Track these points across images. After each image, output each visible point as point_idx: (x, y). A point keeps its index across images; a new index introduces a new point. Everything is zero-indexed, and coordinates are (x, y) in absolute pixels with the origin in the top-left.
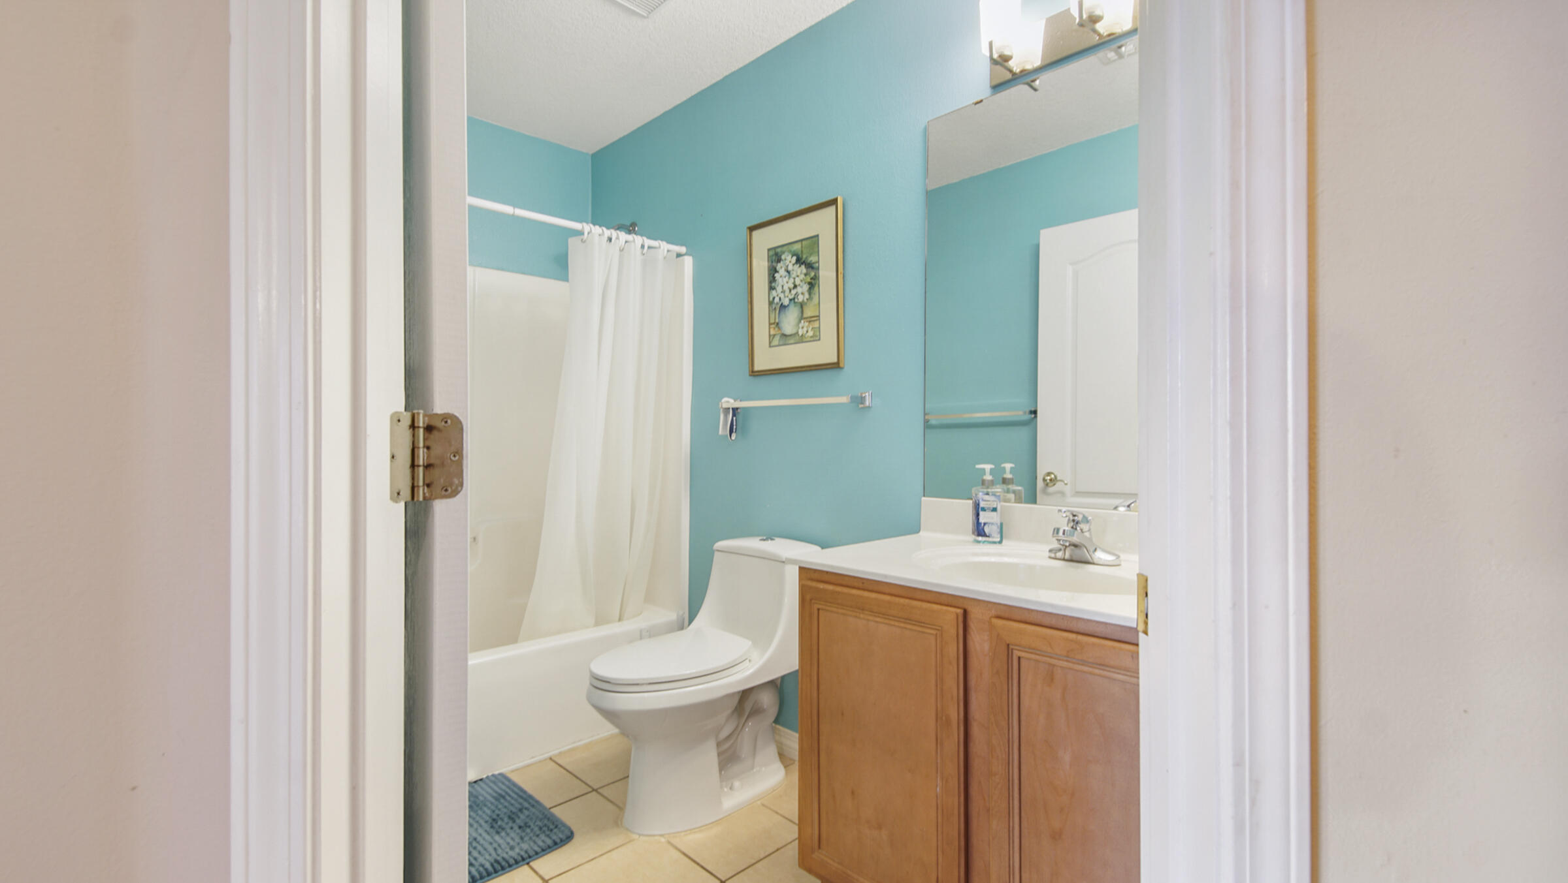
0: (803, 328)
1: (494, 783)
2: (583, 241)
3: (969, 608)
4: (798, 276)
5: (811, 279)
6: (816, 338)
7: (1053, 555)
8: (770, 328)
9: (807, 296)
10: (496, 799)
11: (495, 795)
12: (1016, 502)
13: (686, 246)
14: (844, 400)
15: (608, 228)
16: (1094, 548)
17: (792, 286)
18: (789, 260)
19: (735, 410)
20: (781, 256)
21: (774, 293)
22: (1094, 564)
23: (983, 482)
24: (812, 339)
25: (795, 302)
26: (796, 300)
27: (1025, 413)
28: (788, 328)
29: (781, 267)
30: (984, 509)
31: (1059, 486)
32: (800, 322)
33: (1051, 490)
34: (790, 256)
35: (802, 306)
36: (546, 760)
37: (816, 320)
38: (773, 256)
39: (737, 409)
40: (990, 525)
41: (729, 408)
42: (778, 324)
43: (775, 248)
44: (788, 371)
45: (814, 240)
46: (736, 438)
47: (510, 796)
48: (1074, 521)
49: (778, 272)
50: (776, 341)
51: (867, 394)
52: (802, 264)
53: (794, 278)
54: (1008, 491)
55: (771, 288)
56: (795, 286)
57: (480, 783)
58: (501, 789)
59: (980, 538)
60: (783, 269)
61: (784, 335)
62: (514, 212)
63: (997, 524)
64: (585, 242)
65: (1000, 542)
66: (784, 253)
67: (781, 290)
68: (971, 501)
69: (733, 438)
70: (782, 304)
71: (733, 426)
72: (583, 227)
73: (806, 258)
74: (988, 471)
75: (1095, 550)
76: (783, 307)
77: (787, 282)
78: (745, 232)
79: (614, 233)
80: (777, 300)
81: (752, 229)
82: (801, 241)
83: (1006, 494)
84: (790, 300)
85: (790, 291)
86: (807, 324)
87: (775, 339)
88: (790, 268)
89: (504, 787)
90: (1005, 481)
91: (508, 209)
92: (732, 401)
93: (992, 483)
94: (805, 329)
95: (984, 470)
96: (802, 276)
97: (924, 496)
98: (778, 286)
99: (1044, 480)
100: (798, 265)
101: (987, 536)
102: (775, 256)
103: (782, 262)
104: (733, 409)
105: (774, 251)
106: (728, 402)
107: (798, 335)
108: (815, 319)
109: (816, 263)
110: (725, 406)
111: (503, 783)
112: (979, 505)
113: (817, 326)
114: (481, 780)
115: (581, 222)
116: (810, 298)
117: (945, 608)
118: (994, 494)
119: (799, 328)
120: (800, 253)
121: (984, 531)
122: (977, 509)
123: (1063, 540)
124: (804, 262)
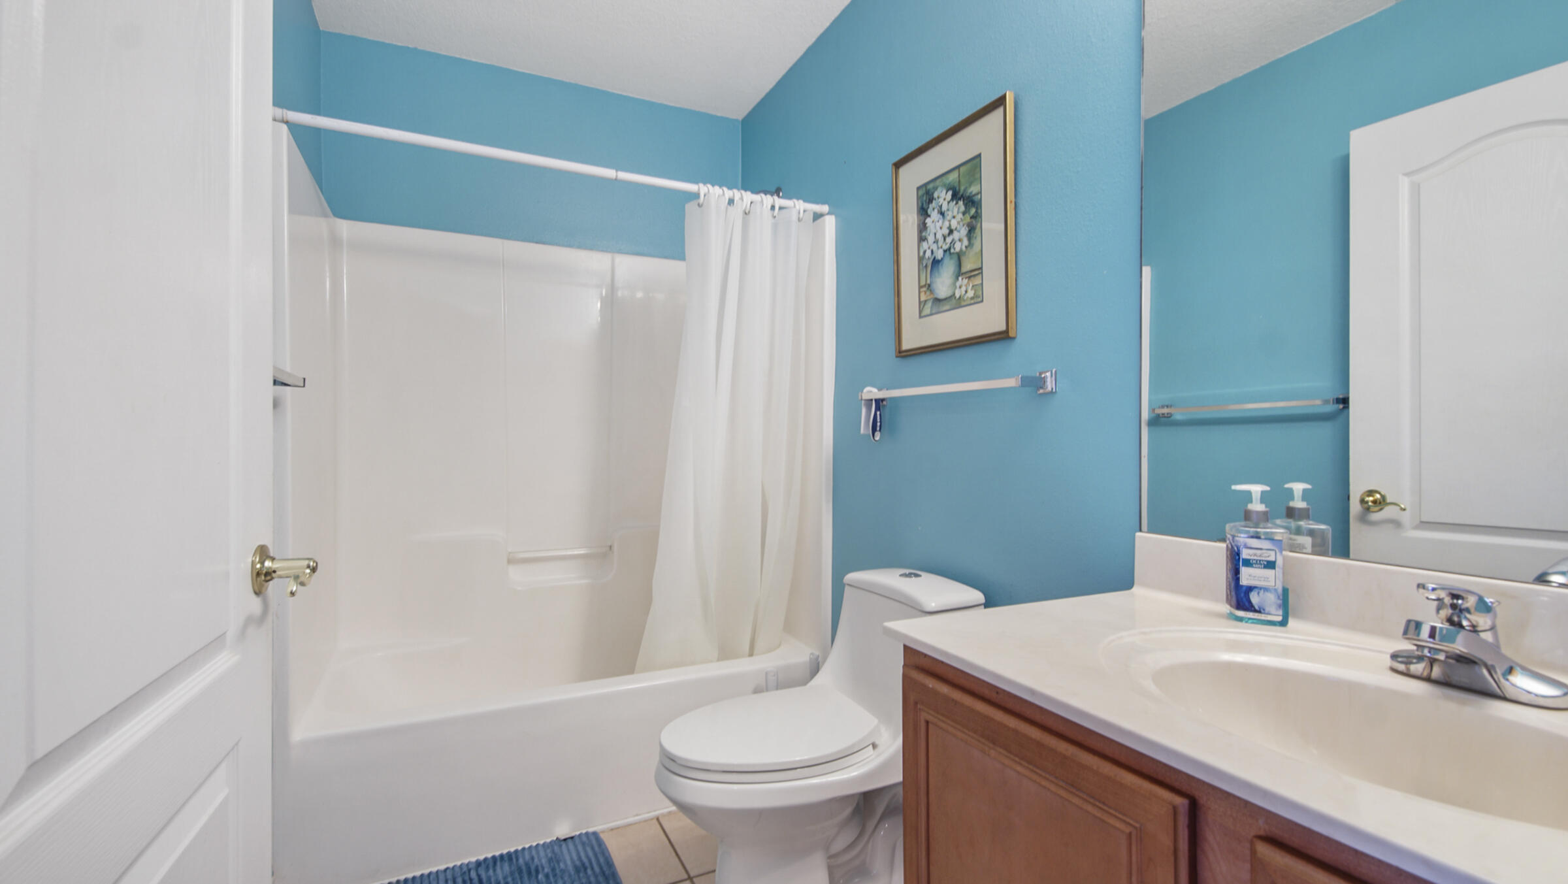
0: (960, 287)
1: (583, 844)
2: (699, 205)
3: (1203, 800)
4: (954, 217)
5: (972, 217)
6: (978, 299)
7: (1402, 667)
8: (920, 292)
9: (966, 242)
10: (577, 870)
11: (578, 863)
12: (1314, 553)
13: (828, 205)
14: (1011, 382)
15: (730, 188)
16: (1506, 667)
17: (946, 231)
18: (943, 197)
19: (879, 402)
20: (933, 194)
21: (925, 245)
22: (1504, 698)
23: (1247, 515)
24: (972, 301)
25: (950, 253)
26: (952, 251)
27: (1326, 402)
28: (942, 289)
29: (934, 209)
30: (1247, 563)
31: (1388, 512)
32: (958, 279)
33: (1375, 516)
34: (944, 192)
35: (959, 257)
36: (652, 819)
37: (977, 275)
38: (923, 196)
39: (883, 400)
40: (1262, 591)
41: (872, 400)
42: (929, 286)
43: (926, 185)
44: (941, 347)
45: (975, 163)
46: (880, 438)
47: (592, 869)
48: (1454, 606)
49: (929, 216)
50: (927, 310)
51: (1048, 374)
52: (960, 199)
53: (950, 221)
54: (1298, 532)
55: (922, 239)
56: (951, 232)
57: (569, 841)
58: (588, 857)
59: (1241, 613)
60: (936, 210)
61: (937, 301)
62: (617, 176)
63: (1276, 590)
64: (702, 205)
65: (1283, 623)
66: (936, 188)
67: (933, 239)
68: (1223, 545)
69: (877, 438)
70: (935, 258)
71: (877, 422)
72: (699, 190)
73: (965, 190)
74: (1256, 496)
75: (1510, 670)
76: (936, 263)
77: (941, 228)
78: (890, 169)
79: (737, 194)
80: (928, 254)
81: (898, 165)
82: (958, 167)
83: (1293, 537)
84: (945, 251)
85: (945, 239)
86: (966, 281)
87: (926, 307)
88: (944, 208)
89: (591, 854)
90: (1291, 513)
91: (610, 173)
92: (875, 390)
93: (1266, 517)
94: (964, 289)
95: (1249, 493)
96: (960, 216)
97: (1140, 530)
98: (929, 235)
99: (1362, 501)
100: (955, 202)
101: (1256, 611)
102: (926, 198)
103: (934, 201)
104: (876, 400)
105: (924, 189)
106: (871, 392)
107: (955, 298)
108: (977, 272)
109: (977, 194)
110: (866, 396)
111: (593, 848)
112: (1238, 554)
113: (980, 282)
114: (572, 838)
115: (696, 182)
116: (970, 245)
117: (1147, 785)
118: (1269, 537)
119: (956, 288)
120: (956, 185)
121: (1250, 602)
122: (1235, 561)
123: (1430, 649)
124: (962, 195)
